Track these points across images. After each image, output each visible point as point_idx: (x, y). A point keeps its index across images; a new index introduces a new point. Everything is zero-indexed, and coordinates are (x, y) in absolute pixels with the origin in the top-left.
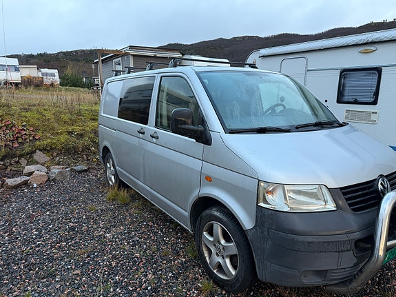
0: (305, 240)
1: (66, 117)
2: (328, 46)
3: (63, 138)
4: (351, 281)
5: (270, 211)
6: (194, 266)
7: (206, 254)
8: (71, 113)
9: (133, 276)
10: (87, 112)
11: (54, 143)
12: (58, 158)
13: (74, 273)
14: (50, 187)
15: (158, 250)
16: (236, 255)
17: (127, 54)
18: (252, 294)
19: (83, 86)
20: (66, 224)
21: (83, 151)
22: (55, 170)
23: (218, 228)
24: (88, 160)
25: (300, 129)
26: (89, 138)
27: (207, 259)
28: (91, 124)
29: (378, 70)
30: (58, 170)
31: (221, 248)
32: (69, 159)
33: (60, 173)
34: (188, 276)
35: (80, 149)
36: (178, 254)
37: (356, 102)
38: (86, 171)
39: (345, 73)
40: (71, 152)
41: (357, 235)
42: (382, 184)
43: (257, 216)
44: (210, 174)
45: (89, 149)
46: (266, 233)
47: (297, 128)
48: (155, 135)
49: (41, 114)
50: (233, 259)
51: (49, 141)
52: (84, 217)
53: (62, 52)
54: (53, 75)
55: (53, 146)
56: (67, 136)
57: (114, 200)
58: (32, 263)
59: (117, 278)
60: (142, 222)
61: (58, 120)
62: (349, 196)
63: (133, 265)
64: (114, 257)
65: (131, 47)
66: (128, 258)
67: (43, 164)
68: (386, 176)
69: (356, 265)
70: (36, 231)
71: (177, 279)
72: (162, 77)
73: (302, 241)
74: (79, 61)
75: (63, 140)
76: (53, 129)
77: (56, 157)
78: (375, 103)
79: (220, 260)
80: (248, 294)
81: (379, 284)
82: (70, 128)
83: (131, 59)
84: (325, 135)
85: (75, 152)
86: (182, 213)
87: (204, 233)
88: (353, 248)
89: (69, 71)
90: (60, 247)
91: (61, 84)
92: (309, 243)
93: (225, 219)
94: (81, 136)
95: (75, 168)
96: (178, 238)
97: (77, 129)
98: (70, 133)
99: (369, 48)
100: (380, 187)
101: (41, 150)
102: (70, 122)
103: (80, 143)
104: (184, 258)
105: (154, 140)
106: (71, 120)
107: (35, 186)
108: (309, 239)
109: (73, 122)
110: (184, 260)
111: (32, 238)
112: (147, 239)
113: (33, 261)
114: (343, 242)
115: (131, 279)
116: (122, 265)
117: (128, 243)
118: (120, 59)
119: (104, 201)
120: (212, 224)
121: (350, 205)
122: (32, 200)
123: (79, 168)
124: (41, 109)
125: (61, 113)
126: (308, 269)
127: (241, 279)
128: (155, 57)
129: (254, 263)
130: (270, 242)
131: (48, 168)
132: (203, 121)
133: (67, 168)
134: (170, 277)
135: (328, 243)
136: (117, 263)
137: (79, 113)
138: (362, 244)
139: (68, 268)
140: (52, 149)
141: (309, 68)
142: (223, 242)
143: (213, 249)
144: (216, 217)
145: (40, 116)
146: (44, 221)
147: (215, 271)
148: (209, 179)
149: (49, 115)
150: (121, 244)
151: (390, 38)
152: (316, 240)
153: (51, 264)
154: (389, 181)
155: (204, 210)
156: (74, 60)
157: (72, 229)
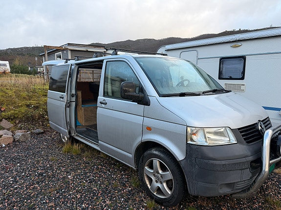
0: (221, 163)
1: (25, 94)
2: (211, 43)
3: (23, 109)
4: (249, 189)
5: (196, 146)
6: (138, 192)
7: (148, 183)
8: (28, 91)
9: (96, 203)
10: (40, 90)
11: (17, 114)
12: (20, 125)
13: (50, 205)
14: (16, 146)
15: (110, 184)
16: (171, 180)
17: (66, 49)
18: (182, 207)
19: (29, 73)
20: (35, 171)
21: (39, 119)
22: (19, 134)
23: (156, 163)
24: (43, 125)
25: (205, 94)
26: (43, 109)
27: (149, 185)
28: (43, 99)
29: (243, 58)
30: (22, 133)
31: (160, 176)
32: (29, 124)
33: (23, 135)
34: (135, 199)
35: (37, 118)
36: (124, 185)
37: (231, 78)
38: (42, 133)
39: (222, 60)
40: (29, 120)
41: (251, 158)
42: (260, 126)
43: (186, 150)
44: (150, 125)
45: (43, 117)
46: (194, 161)
47: (203, 93)
48: (104, 102)
49: (4, 92)
50: (169, 183)
51: (12, 112)
52: (48, 166)
53: (10, 49)
54: (5, 65)
55: (16, 116)
56: (26, 108)
57: (68, 152)
58: (14, 201)
59: (83, 205)
60: (93, 166)
61: (18, 96)
62: (243, 133)
63: (94, 195)
64: (78, 192)
65: (69, 44)
66: (88, 191)
67: (8, 130)
68: (262, 121)
69: (251, 178)
70: (12, 178)
71: (128, 202)
72: (107, 62)
73: (219, 164)
74: (24, 55)
75: (23, 111)
76: (15, 103)
77: (18, 123)
78: (243, 78)
79: (159, 185)
80: (179, 207)
81: (260, 192)
82: (28, 102)
83: (69, 52)
84: (215, 98)
85: (33, 119)
86: (128, 156)
87: (146, 167)
88: (250, 167)
89: (17, 63)
90: (33, 188)
91: (12, 72)
92: (223, 165)
93: (162, 155)
94: (36, 108)
95: (35, 131)
96: (122, 175)
97: (33, 102)
98: (28, 106)
99: (237, 44)
100: (260, 128)
101: (6, 119)
102: (27, 97)
103: (37, 113)
104: (130, 188)
105: (103, 105)
106: (28, 96)
107: (4, 146)
108: (223, 162)
109: (30, 98)
110: (130, 189)
111: (10, 183)
112: (99, 177)
113: (14, 199)
114: (244, 163)
115: (94, 206)
116: (85, 196)
117: (86, 181)
118: (61, 52)
119: (61, 153)
120: (152, 161)
121: (245, 139)
122: (3, 156)
123: (37, 131)
124: (4, 89)
125: (20, 91)
126: (223, 183)
127: (176, 196)
128: (87, 51)
129: (186, 183)
130: (197, 167)
131: (12, 132)
132: (142, 90)
133: (28, 131)
134: (123, 201)
135: (235, 164)
136: (81, 196)
137: (34, 91)
138: (254, 164)
139: (44, 203)
140: (14, 118)
141: (199, 57)
142: (160, 172)
143: (153, 178)
144: (155, 155)
145: (4, 94)
146: (16, 171)
147: (155, 194)
148: (149, 129)
149: (10, 93)
150: (81, 182)
151: (250, 38)
152: (227, 163)
153: (29, 201)
154: (264, 124)
155: (146, 151)
156: (20, 55)
157: (41, 174)
